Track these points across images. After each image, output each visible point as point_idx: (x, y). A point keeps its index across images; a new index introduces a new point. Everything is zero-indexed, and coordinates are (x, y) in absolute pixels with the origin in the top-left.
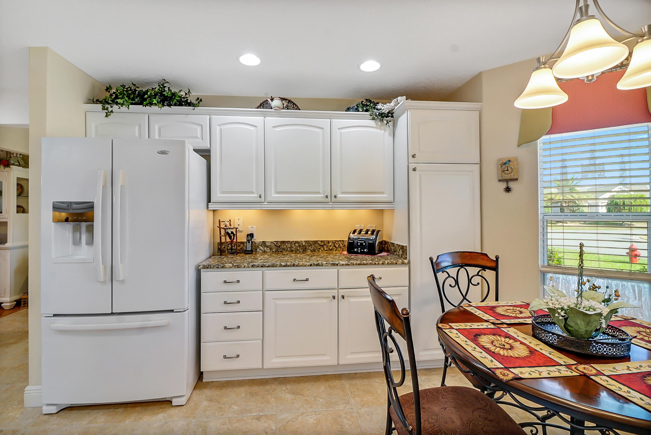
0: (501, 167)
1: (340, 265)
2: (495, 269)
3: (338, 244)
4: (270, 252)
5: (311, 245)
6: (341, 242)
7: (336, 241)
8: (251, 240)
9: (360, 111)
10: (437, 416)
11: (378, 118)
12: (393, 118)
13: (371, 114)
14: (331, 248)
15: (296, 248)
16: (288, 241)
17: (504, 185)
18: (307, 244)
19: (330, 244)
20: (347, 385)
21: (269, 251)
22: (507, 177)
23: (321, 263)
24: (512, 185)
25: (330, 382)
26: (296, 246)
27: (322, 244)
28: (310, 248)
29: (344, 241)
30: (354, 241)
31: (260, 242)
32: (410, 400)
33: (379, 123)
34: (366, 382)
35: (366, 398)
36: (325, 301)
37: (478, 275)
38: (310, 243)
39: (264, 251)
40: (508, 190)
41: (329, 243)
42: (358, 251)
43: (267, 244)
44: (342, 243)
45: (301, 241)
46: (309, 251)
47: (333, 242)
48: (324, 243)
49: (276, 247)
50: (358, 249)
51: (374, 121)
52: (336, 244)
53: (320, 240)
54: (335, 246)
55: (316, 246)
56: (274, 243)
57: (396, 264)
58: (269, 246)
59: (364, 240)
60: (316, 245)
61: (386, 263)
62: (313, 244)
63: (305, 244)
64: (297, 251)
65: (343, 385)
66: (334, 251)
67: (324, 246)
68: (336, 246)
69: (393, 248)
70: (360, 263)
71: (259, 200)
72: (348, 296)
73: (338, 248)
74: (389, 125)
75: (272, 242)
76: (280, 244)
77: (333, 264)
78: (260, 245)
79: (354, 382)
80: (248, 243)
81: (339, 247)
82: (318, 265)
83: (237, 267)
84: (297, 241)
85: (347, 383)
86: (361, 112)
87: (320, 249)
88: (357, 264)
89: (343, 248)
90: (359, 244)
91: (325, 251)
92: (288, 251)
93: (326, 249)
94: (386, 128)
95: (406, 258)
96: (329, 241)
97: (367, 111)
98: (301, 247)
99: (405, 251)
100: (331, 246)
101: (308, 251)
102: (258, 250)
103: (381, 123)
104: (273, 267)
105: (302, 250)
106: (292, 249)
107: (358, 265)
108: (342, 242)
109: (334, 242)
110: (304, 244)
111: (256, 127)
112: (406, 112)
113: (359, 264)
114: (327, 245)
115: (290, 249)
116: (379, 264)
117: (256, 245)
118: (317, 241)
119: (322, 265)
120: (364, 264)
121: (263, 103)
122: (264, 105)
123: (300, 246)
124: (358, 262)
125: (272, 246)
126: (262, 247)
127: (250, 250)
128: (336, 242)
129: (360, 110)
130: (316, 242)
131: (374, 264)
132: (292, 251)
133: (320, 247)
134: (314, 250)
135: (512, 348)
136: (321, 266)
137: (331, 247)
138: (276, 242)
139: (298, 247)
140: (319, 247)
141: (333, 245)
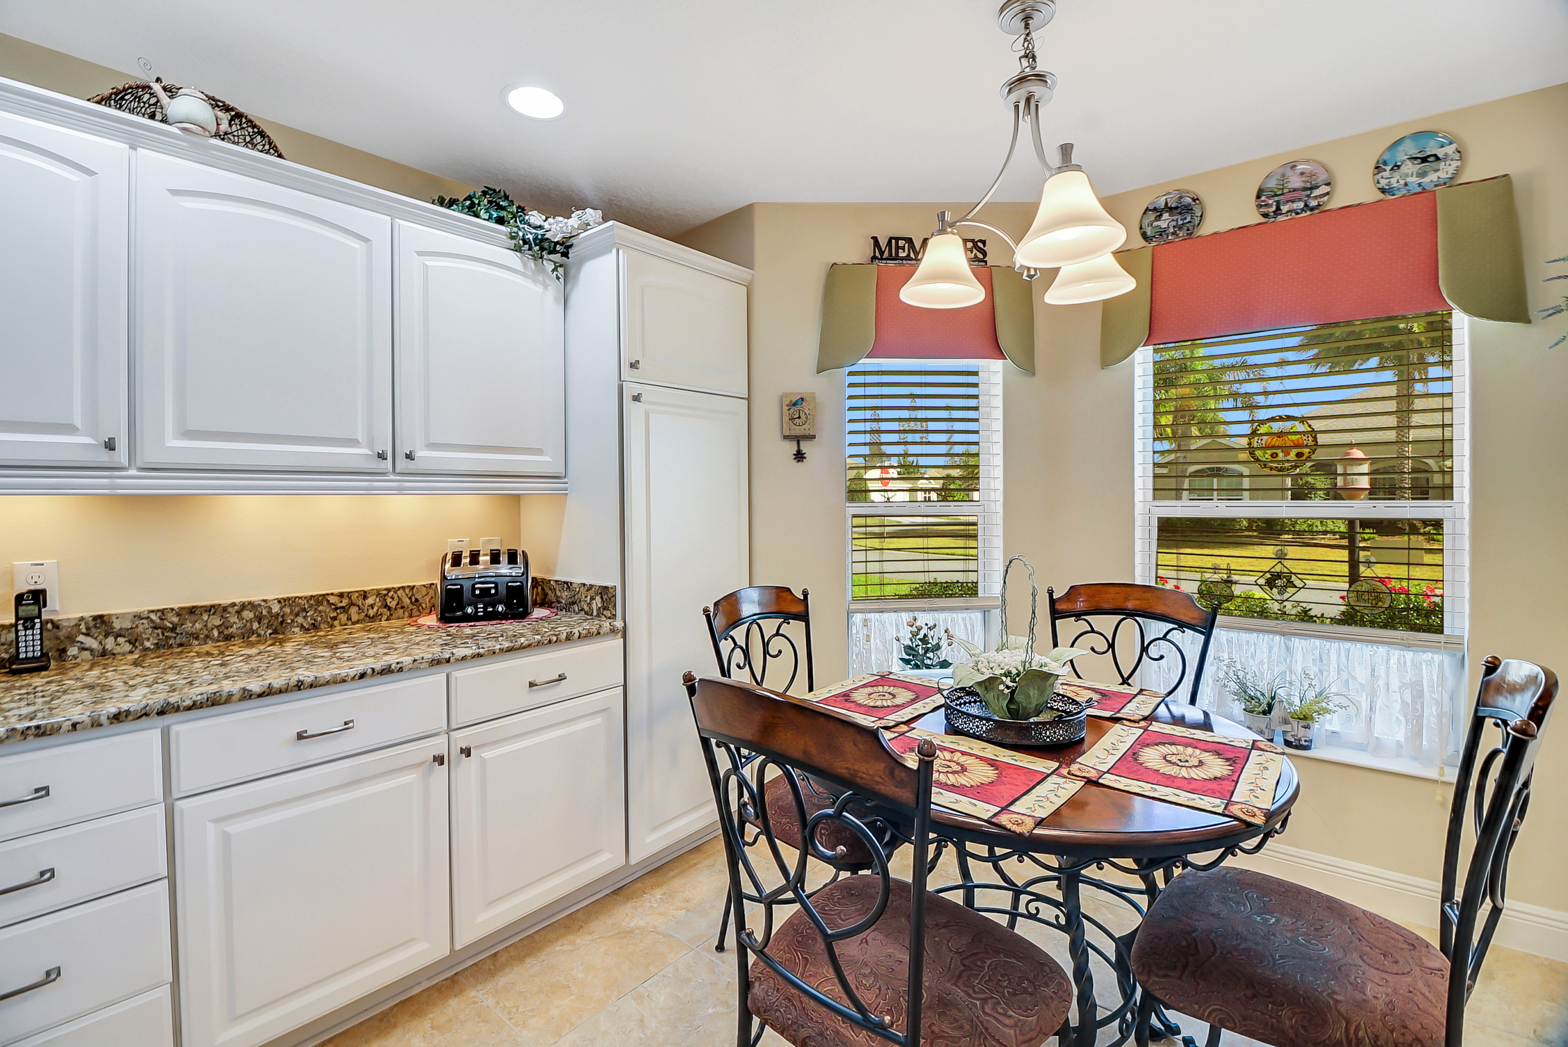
0: (789, 410)
1: (457, 660)
2: (804, 617)
3: (396, 598)
4: (131, 652)
5: (304, 610)
6: (404, 591)
7: (389, 590)
8: (39, 616)
9: (483, 217)
10: (866, 965)
11: (529, 250)
12: (568, 258)
13: (513, 234)
14: (371, 613)
15: (245, 626)
16: (212, 606)
17: (792, 448)
18: (287, 610)
19: (370, 601)
20: (487, 999)
21: (128, 647)
22: (798, 431)
23: (398, 663)
24: (805, 447)
25: (431, 1016)
26: (243, 619)
27: (343, 604)
28: (300, 620)
29: (414, 586)
30: (461, 586)
31: (82, 619)
32: (794, 956)
33: (532, 264)
34: (532, 965)
35: (557, 1007)
36: (410, 777)
37: (777, 634)
38: (299, 605)
39: (104, 653)
40: (799, 456)
41: (365, 597)
42: (477, 612)
43: (117, 625)
44: (407, 595)
45: (265, 601)
46: (297, 630)
47: (378, 593)
48: (350, 598)
49: (159, 631)
50: (476, 608)
51: (518, 254)
52: (389, 600)
53: (336, 591)
54: (386, 606)
55: (320, 612)
56: (148, 618)
57: (599, 633)
58: (128, 629)
59: (493, 579)
60: (320, 608)
61: (575, 635)
62: (311, 606)
63: (281, 609)
64: (247, 636)
65: (475, 1003)
66: (382, 619)
67: (349, 608)
68: (390, 605)
69: (566, 593)
70: (511, 645)
71: (104, 457)
72: (477, 747)
73: (396, 609)
74: (557, 275)
75: (138, 616)
76: (175, 620)
77: (435, 662)
78: (84, 630)
79: (502, 980)
80: (26, 629)
81: (400, 606)
82: (387, 671)
83: (37, 736)
84: (250, 603)
85: (483, 994)
86: (484, 219)
87: (334, 619)
88: (503, 650)
89: (411, 610)
90: (477, 592)
91: (354, 623)
92: (211, 639)
93: (355, 618)
94: (548, 282)
95: (615, 615)
96: (365, 592)
97: (500, 221)
98: (266, 621)
99: (612, 599)
100: (372, 606)
101: (293, 630)
102: (73, 651)
103: (535, 264)
104: (213, 705)
105: (270, 631)
106: (231, 630)
107: (506, 652)
108: (407, 590)
109: (382, 595)
110: (276, 608)
111: (90, 173)
112: (614, 251)
113: (510, 650)
114: (358, 606)
115: (220, 633)
116: (560, 641)
117: (62, 634)
118: (323, 595)
119: (401, 670)
120: (522, 647)
121: (125, 90)
122: (122, 99)
123: (259, 619)
124: (506, 645)
125: (141, 628)
126: (92, 637)
127: (38, 654)
128: (391, 594)
129: (482, 213)
130: (320, 600)
131: (546, 642)
132: (228, 638)
133: (335, 614)
134: (312, 624)
135: (964, 769)
136: (398, 671)
137: (373, 608)
138: (159, 614)
139: (251, 621)
140: (332, 616)
141: (380, 604)
